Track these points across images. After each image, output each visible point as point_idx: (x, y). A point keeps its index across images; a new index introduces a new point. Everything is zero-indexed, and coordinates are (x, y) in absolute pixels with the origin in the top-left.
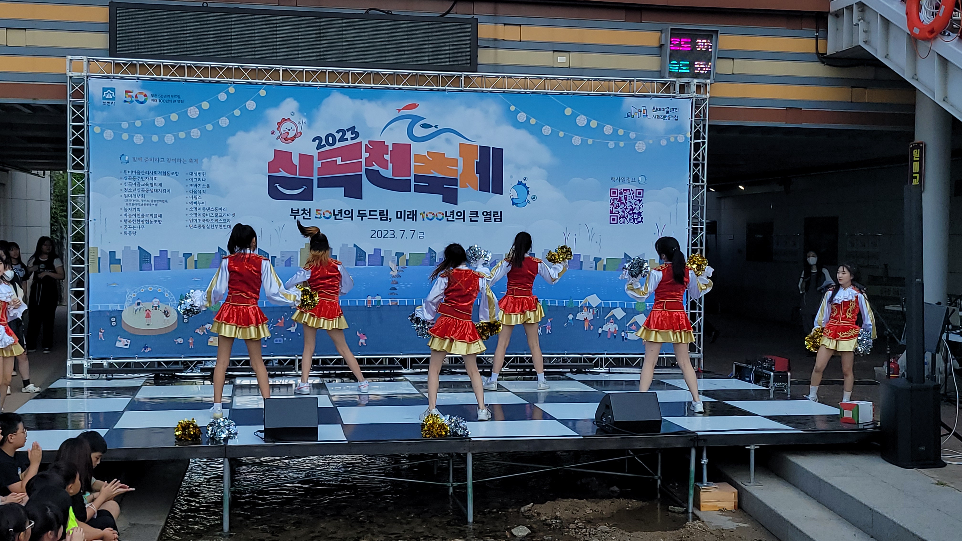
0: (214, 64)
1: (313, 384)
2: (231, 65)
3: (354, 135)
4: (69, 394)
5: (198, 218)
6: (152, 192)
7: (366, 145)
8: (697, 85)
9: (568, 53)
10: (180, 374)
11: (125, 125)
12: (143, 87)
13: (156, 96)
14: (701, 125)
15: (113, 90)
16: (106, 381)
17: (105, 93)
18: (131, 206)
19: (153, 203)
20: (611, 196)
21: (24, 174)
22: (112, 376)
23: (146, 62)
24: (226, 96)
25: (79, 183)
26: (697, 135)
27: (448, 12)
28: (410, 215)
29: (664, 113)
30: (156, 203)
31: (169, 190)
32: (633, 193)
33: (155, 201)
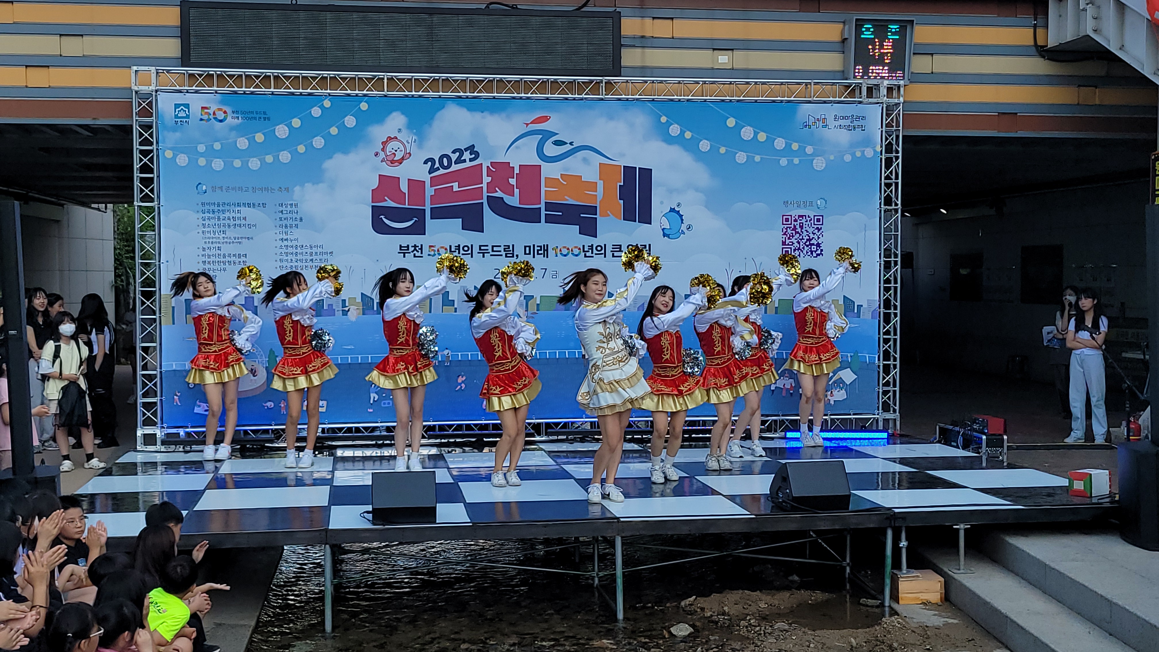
0: (306, 73)
1: (429, 455)
2: (325, 73)
3: (473, 156)
4: (139, 469)
5: (289, 257)
6: (235, 227)
7: (488, 167)
8: (888, 88)
9: (730, 52)
10: (271, 445)
11: (201, 148)
12: (222, 102)
13: (237, 112)
14: (894, 136)
15: (187, 106)
16: (183, 454)
17: (177, 110)
18: (210, 245)
19: (237, 240)
20: (783, 224)
21: (83, 209)
22: (191, 448)
23: (225, 72)
24: (320, 111)
25: (148, 218)
26: (889, 148)
27: (585, 5)
28: (541, 250)
29: (847, 122)
30: (240, 240)
31: (255, 226)
32: (810, 220)
33: (238, 239)
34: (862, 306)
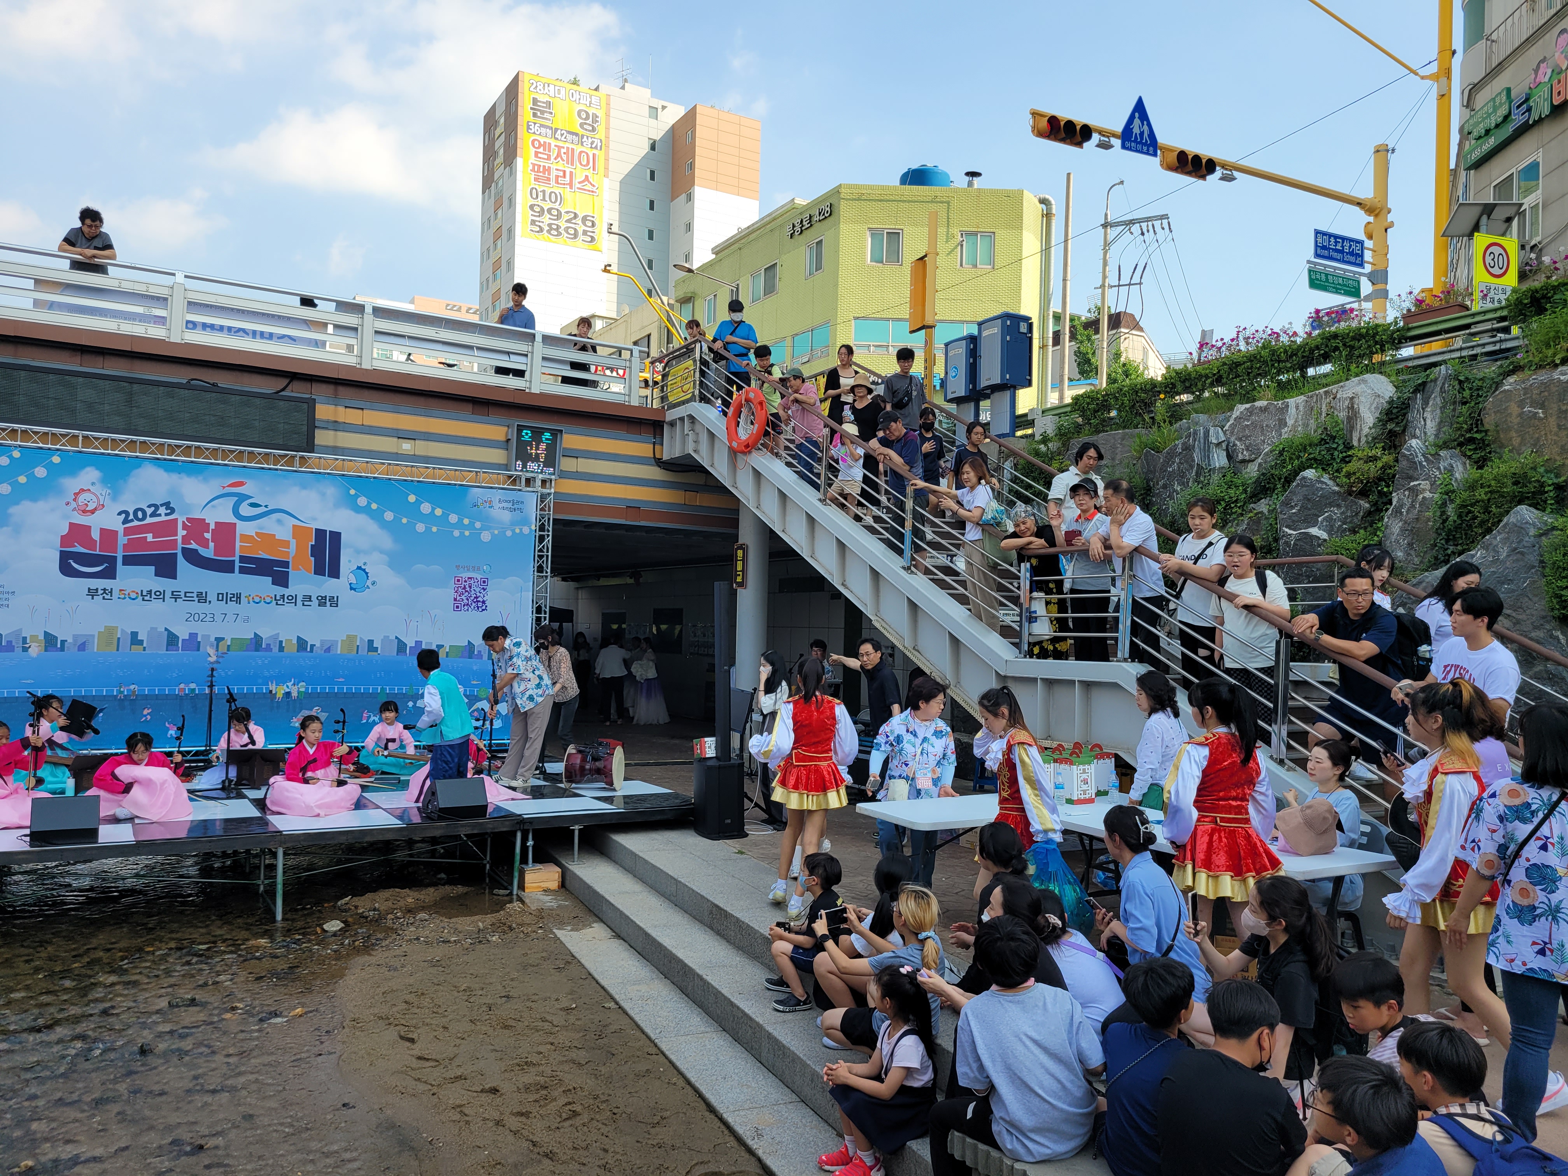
2: (16, 426)
3: (169, 511)
7: (183, 522)
8: (542, 480)
9: (413, 441)
14: (546, 518)
20: (454, 584)
24: (8, 461)
26: (542, 528)
27: (283, 390)
28: (233, 597)
29: (510, 505)
32: (478, 582)
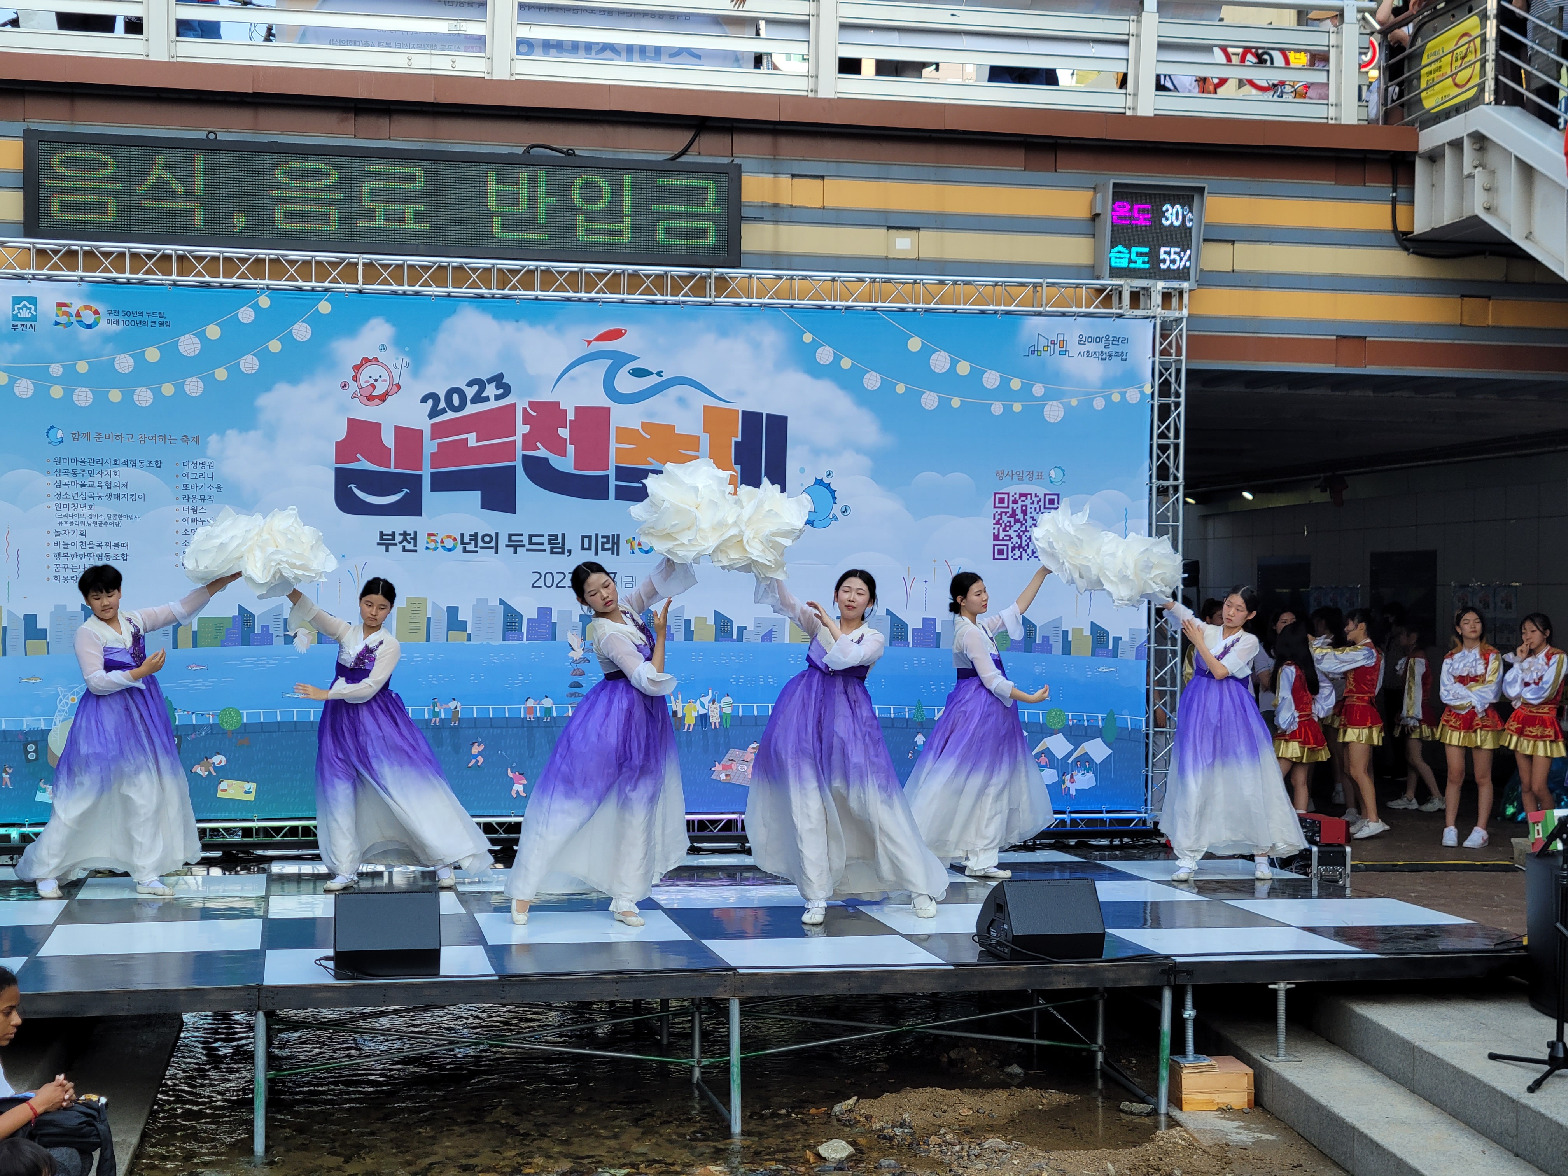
0: (230, 252)
2: (262, 253)
3: (501, 391)
6: (110, 499)
7: (527, 408)
8: (1164, 293)
9: (915, 231)
11: (56, 370)
12: (92, 296)
13: (116, 312)
14: (1173, 370)
15: (33, 300)
17: (16, 307)
18: (68, 527)
19: (112, 520)
20: (995, 507)
23: (97, 247)
24: (253, 314)
26: (1165, 389)
27: (683, 153)
28: (608, 543)
29: (1100, 347)
30: (118, 520)
31: (143, 497)
32: (1040, 501)
33: (115, 517)
34: (1120, 638)
